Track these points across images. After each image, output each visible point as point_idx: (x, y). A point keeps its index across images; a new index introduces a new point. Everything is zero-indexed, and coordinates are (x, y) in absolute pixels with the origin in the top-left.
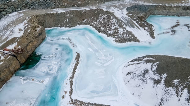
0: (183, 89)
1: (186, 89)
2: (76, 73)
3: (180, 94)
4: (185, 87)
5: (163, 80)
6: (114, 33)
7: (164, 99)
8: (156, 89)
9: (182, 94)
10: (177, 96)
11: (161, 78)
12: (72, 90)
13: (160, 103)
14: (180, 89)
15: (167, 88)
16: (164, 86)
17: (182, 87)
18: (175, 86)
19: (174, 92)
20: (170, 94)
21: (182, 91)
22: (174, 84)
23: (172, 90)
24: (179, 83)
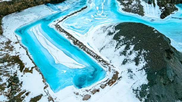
0: (123, 45)
1: (125, 45)
2: (73, 15)
3: (118, 47)
4: (125, 44)
5: (115, 33)
6: (128, 4)
7: (106, 47)
8: (106, 38)
9: (120, 47)
10: (116, 48)
11: (115, 32)
12: (62, 21)
13: (102, 48)
14: (121, 44)
15: (113, 40)
16: (113, 38)
17: (123, 43)
18: (119, 40)
19: (115, 44)
20: (112, 45)
21: (121, 46)
22: (120, 38)
23: (115, 42)
24: (123, 39)
